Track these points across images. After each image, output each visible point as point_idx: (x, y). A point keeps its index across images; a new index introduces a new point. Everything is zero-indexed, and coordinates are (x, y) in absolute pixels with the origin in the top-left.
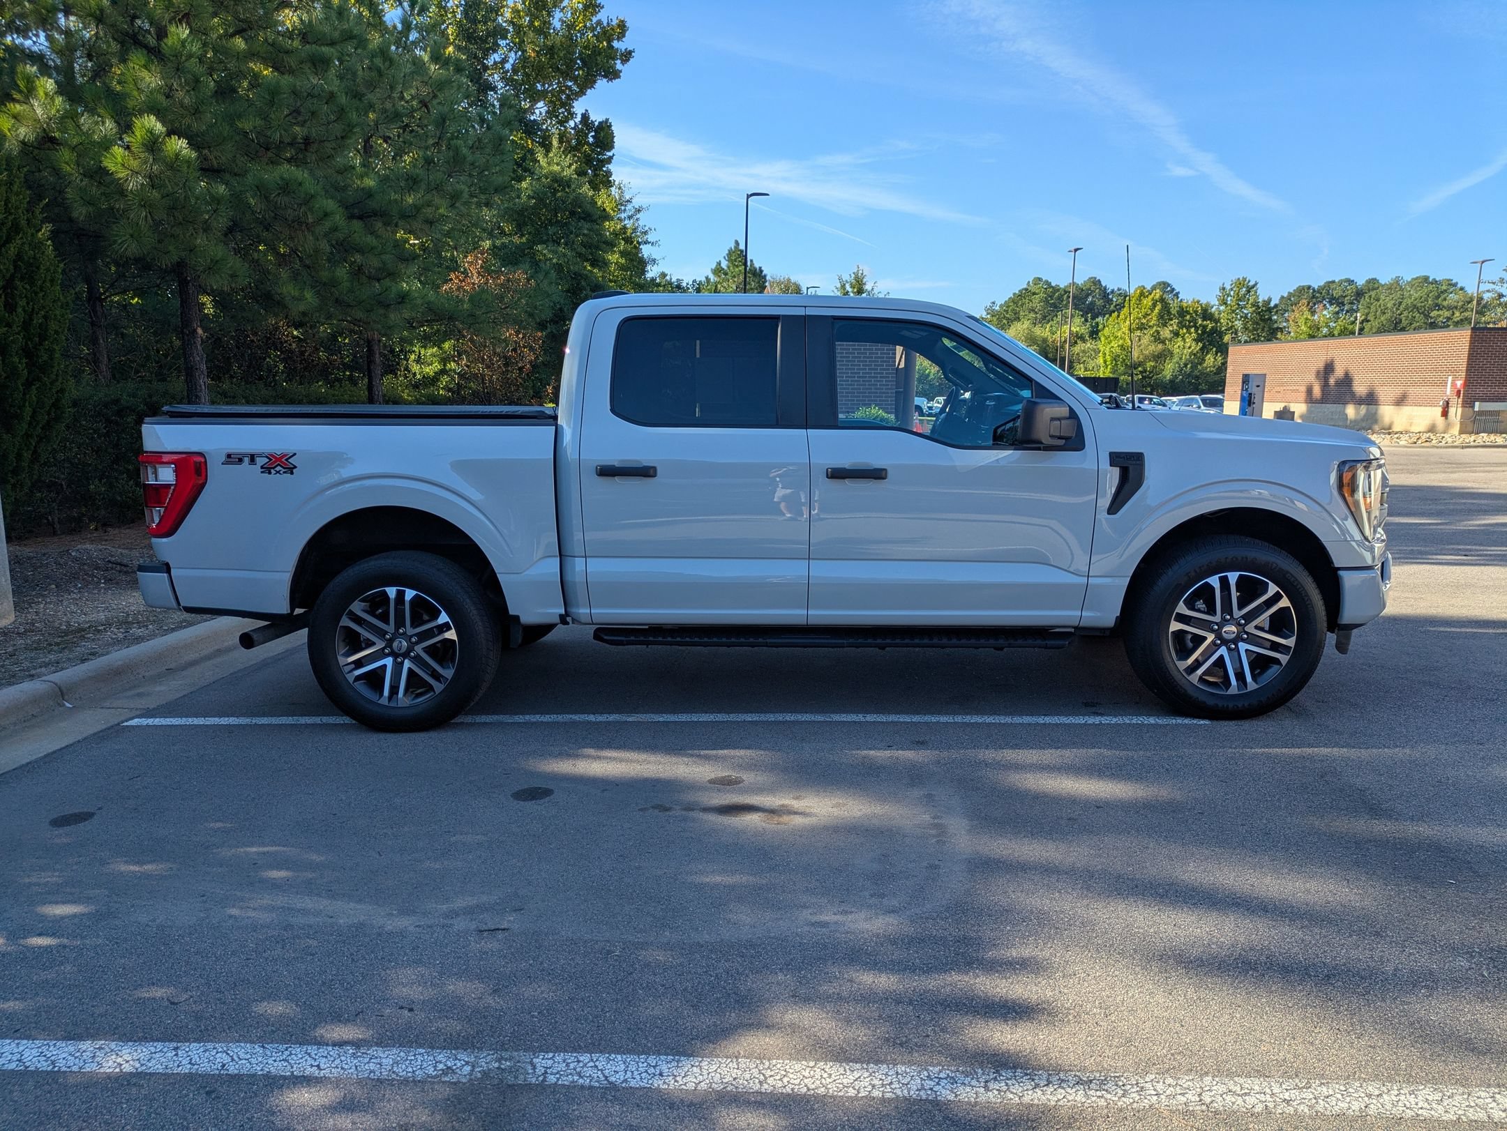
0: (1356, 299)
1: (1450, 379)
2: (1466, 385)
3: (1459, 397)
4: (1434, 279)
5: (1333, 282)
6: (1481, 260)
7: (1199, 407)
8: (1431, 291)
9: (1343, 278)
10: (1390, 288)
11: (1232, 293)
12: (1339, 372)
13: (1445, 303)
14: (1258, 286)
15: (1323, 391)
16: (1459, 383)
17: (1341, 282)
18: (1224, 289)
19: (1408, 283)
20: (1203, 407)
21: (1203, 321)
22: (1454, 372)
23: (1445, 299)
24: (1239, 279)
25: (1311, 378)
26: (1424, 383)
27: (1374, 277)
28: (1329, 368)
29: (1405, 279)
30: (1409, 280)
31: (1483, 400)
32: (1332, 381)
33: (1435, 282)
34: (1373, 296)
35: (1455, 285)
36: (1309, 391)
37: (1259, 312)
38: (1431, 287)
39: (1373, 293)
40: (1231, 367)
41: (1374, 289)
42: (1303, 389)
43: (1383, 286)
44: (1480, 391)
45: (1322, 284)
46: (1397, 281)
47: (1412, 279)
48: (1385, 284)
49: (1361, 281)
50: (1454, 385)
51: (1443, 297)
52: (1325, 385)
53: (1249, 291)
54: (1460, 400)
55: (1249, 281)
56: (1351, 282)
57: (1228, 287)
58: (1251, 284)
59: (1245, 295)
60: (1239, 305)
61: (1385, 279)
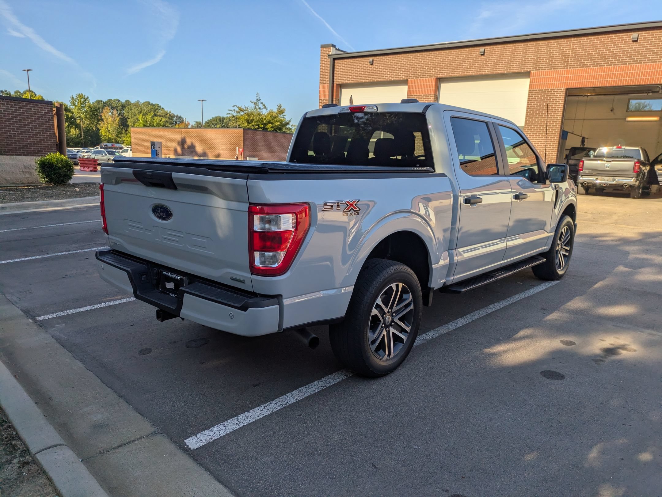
0: (122, 109)
1: (237, 148)
2: (243, 150)
3: (242, 155)
4: (152, 103)
5: (111, 100)
6: (202, 100)
7: (106, 155)
8: (152, 108)
9: (116, 98)
10: (136, 105)
11: (77, 100)
12: (189, 143)
13: (158, 114)
14: (89, 98)
15: (182, 150)
16: (241, 150)
17: (115, 100)
18: (73, 98)
19: (143, 104)
20: (107, 155)
21: (66, 112)
22: (238, 145)
23: (158, 112)
24: (79, 94)
25: (176, 144)
26: (227, 149)
27: (128, 99)
28: (183, 141)
29: (141, 102)
30: (143, 102)
31: (249, 157)
32: (186, 147)
33: (152, 105)
34: (129, 108)
35: (160, 107)
36: (175, 150)
37: (92, 111)
38: (152, 107)
39: (129, 107)
40: (133, 138)
41: (129, 105)
42: (172, 149)
43: (132, 104)
44: (248, 153)
45: (107, 100)
46: (138, 102)
47: (144, 102)
48: (133, 103)
49: (123, 101)
50: (239, 150)
51: (157, 111)
52: (183, 148)
53: (85, 100)
54: (242, 156)
55: (85, 96)
56: (119, 101)
57: (75, 98)
58: (86, 97)
59: (84, 102)
60: (81, 106)
61: (133, 101)
